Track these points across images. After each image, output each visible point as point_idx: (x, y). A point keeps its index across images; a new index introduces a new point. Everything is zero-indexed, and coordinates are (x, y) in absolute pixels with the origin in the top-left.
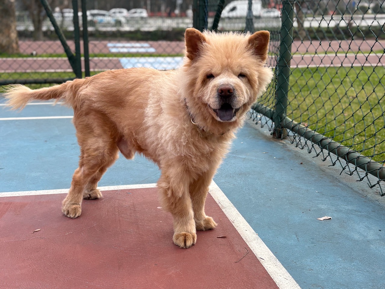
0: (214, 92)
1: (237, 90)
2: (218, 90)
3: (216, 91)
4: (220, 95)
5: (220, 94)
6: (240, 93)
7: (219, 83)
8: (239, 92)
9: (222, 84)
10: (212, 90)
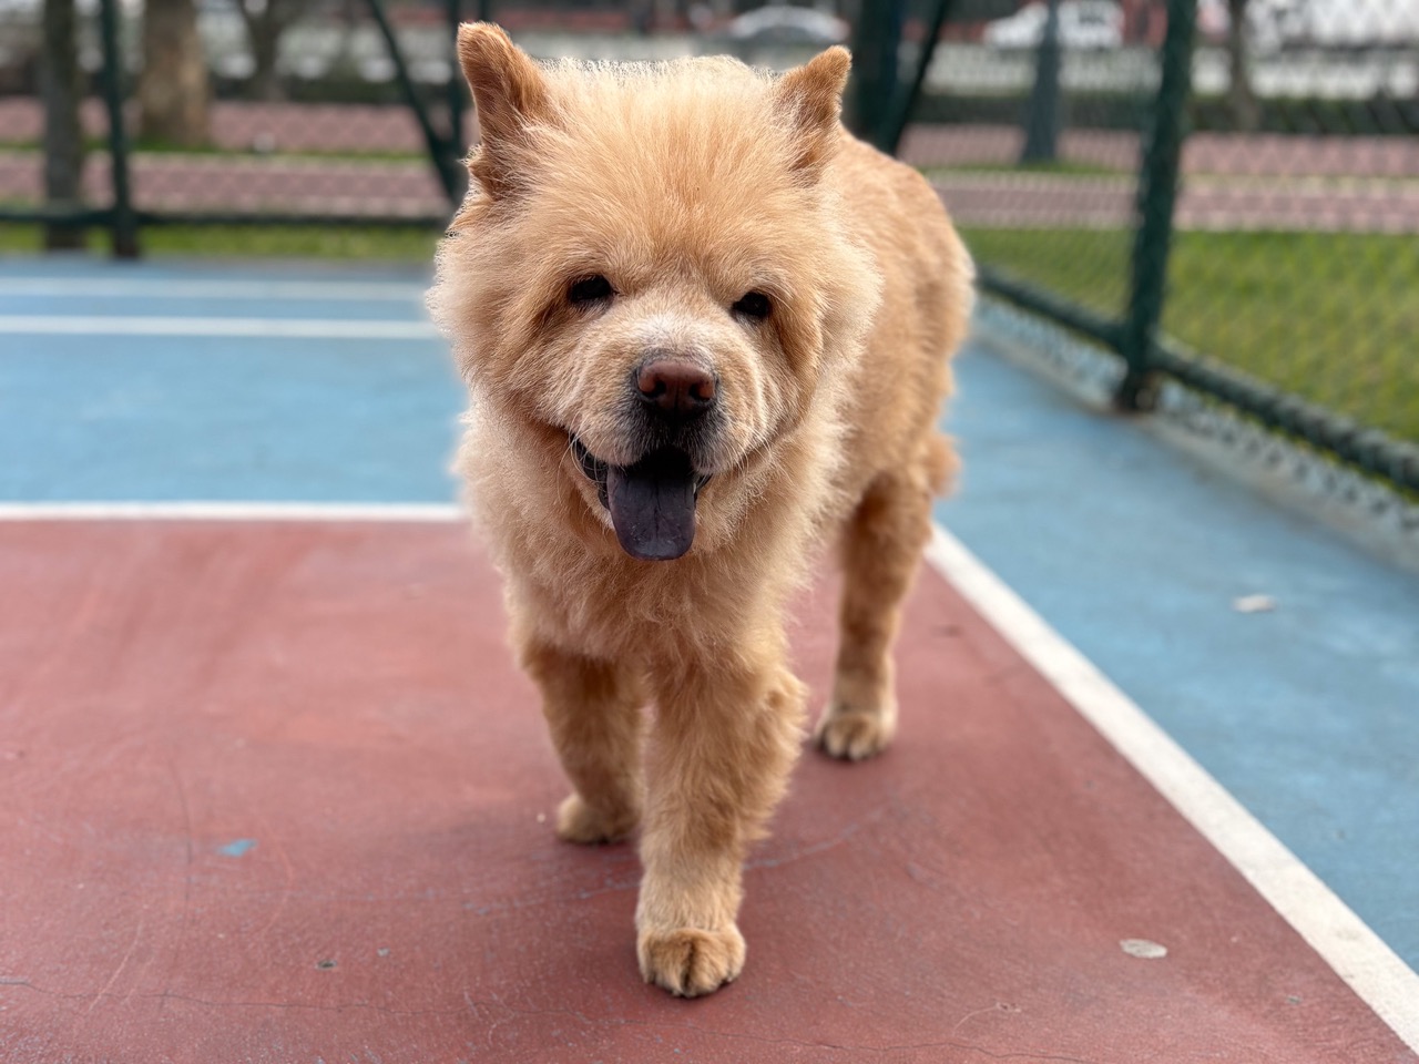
0: (610, 381)
1: (729, 385)
2: (634, 375)
3: (622, 378)
4: (645, 405)
5: (647, 399)
6: (741, 400)
7: (639, 338)
8: (737, 397)
9: (657, 345)
10: (600, 369)
